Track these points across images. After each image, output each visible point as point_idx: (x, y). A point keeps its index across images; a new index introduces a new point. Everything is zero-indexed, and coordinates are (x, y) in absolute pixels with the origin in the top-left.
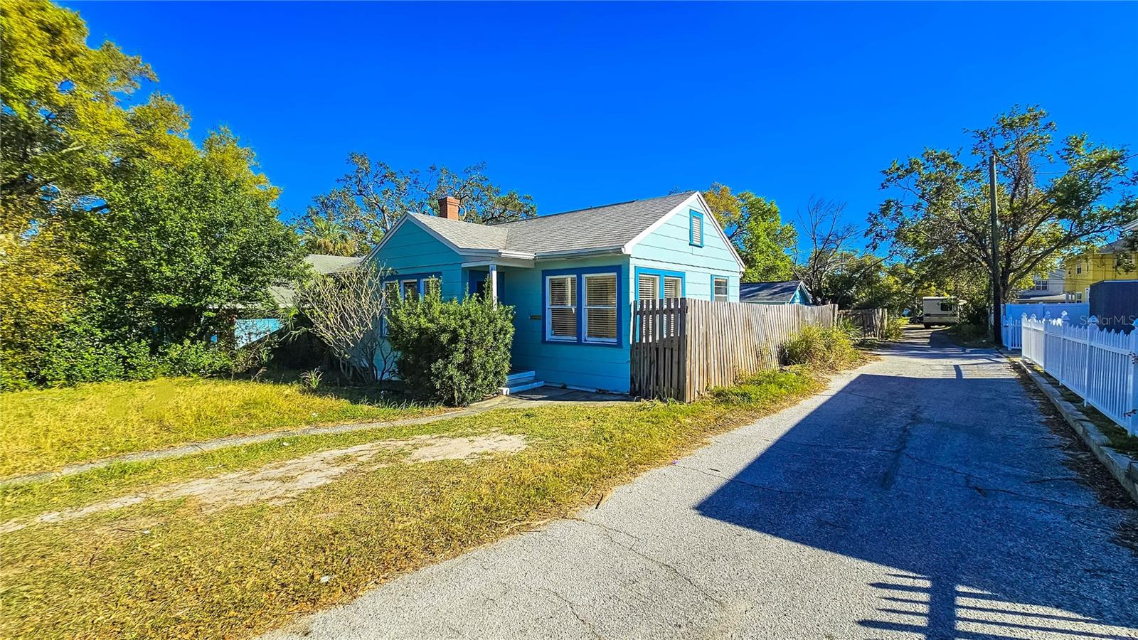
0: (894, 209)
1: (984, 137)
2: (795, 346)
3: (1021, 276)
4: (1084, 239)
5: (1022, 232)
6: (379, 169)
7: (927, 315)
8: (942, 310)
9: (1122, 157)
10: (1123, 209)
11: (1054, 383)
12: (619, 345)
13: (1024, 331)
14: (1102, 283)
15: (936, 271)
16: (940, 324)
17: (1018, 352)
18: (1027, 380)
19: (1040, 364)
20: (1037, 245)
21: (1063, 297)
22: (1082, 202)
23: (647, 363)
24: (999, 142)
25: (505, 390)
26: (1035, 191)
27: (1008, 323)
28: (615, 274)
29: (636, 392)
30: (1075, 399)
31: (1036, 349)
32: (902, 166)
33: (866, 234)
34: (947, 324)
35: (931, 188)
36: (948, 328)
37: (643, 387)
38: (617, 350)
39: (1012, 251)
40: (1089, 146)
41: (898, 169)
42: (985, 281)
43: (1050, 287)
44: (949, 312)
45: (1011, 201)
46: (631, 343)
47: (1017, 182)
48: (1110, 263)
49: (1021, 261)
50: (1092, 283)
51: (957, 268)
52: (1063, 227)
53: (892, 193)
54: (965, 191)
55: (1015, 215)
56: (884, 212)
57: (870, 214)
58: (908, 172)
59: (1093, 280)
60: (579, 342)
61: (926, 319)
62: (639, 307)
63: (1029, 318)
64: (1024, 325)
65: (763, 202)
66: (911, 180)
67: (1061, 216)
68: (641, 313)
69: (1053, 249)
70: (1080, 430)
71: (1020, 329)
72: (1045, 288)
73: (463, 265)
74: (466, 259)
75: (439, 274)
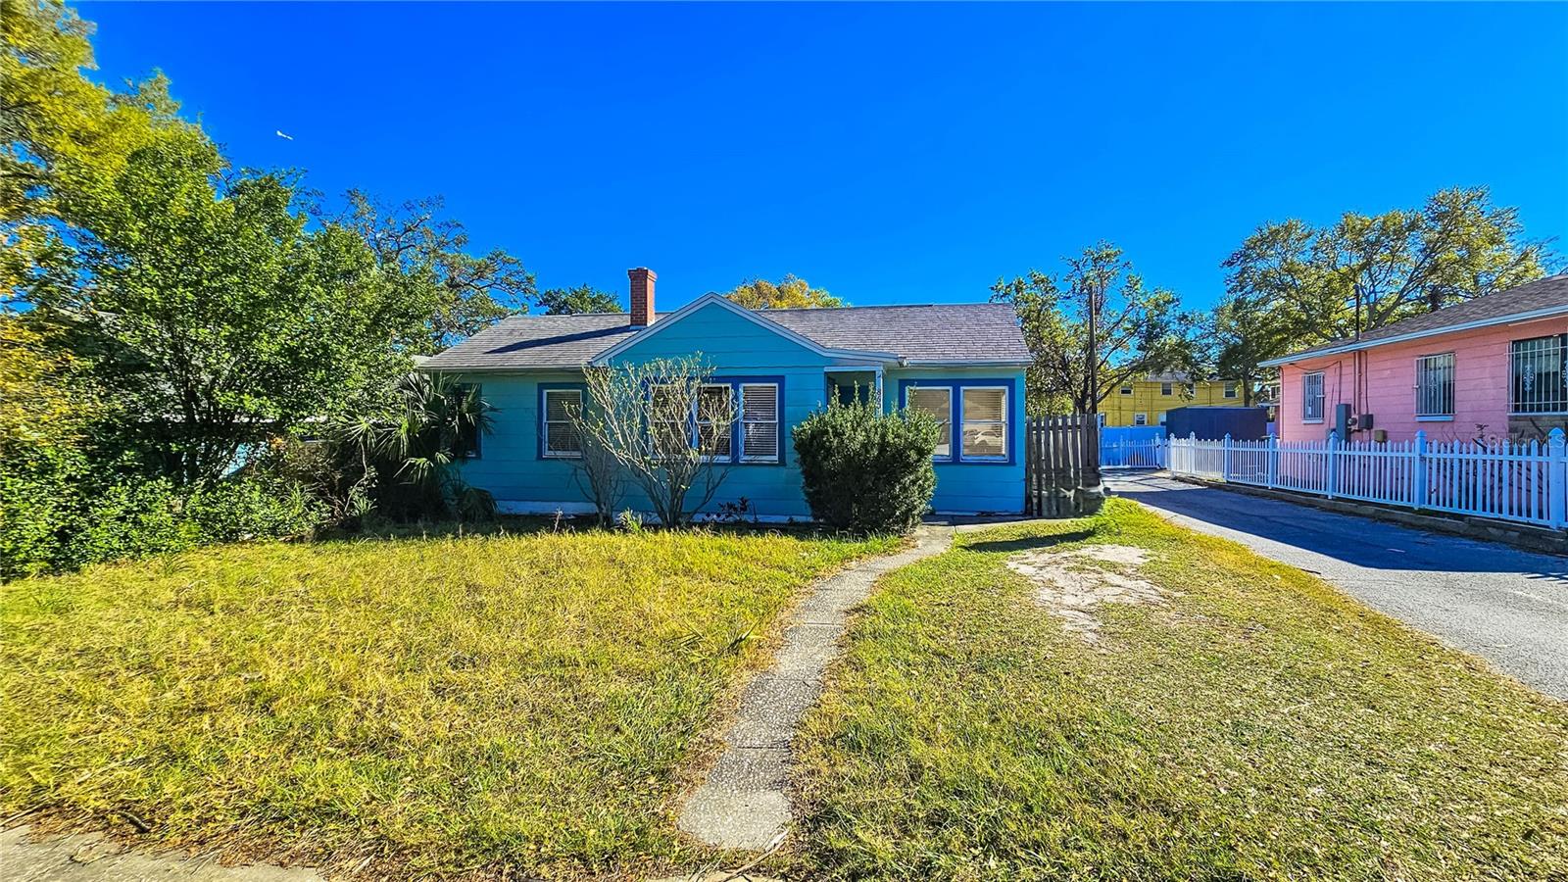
28: (1006, 388)
73: (826, 370)
74: (831, 361)
75: (780, 379)
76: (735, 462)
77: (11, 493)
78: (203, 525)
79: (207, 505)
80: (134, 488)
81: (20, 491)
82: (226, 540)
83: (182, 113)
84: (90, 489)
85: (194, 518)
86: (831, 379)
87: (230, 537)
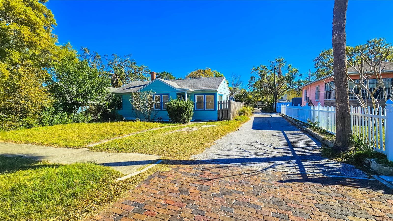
0: (254, 78)
1: (273, 63)
2: (242, 111)
3: (280, 96)
4: (291, 88)
5: (280, 85)
6: (94, 54)
7: (258, 106)
8: (262, 104)
9: (298, 71)
10: (298, 82)
11: (288, 116)
12: (215, 110)
13: (282, 108)
14: (294, 98)
15: (262, 94)
16: (261, 108)
17: (281, 113)
18: (283, 117)
19: (285, 114)
20: (282, 89)
21: (286, 101)
22: (291, 80)
23: (222, 113)
24: (276, 64)
25: (190, 121)
26: (283, 76)
27: (278, 107)
28: (214, 95)
29: (219, 120)
30: (291, 118)
31: (284, 112)
32: (256, 68)
33: (248, 85)
34: (263, 108)
35: (262, 74)
36: (263, 109)
37: (221, 119)
38: (214, 111)
39: (278, 90)
40: (292, 67)
41: (255, 69)
42: (272, 97)
43: (284, 99)
44: (263, 105)
45: (278, 79)
46: (218, 110)
47: (279, 74)
48: (296, 93)
49: (279, 92)
50: (292, 98)
51: (267, 94)
52: (288, 85)
53: (254, 74)
54: (268, 75)
55: (278, 82)
56: (252, 79)
57: (249, 80)
58: (257, 70)
59: (293, 97)
60: (205, 110)
61: (258, 107)
62: (219, 102)
63: (283, 105)
64: (282, 107)
65: (220, 74)
66: (257, 71)
67: (287, 83)
68: (220, 103)
69: (286, 90)
70: (292, 121)
71: (281, 108)
72: (283, 99)
73: (177, 92)
74: (178, 91)
75: (169, 94)
76: (161, 110)
77: (44, 114)
78: (73, 120)
79: (74, 117)
80: (62, 113)
81: (45, 113)
82: (77, 122)
83: (73, 48)
84: (55, 113)
85: (71, 119)
86: (178, 94)
87: (78, 122)
